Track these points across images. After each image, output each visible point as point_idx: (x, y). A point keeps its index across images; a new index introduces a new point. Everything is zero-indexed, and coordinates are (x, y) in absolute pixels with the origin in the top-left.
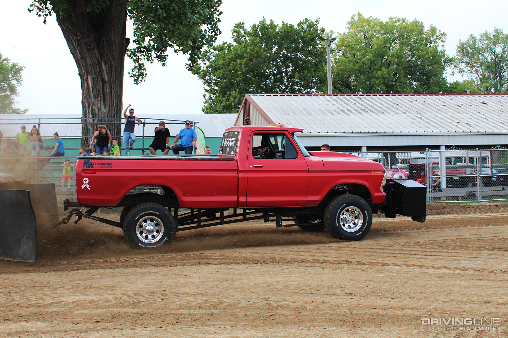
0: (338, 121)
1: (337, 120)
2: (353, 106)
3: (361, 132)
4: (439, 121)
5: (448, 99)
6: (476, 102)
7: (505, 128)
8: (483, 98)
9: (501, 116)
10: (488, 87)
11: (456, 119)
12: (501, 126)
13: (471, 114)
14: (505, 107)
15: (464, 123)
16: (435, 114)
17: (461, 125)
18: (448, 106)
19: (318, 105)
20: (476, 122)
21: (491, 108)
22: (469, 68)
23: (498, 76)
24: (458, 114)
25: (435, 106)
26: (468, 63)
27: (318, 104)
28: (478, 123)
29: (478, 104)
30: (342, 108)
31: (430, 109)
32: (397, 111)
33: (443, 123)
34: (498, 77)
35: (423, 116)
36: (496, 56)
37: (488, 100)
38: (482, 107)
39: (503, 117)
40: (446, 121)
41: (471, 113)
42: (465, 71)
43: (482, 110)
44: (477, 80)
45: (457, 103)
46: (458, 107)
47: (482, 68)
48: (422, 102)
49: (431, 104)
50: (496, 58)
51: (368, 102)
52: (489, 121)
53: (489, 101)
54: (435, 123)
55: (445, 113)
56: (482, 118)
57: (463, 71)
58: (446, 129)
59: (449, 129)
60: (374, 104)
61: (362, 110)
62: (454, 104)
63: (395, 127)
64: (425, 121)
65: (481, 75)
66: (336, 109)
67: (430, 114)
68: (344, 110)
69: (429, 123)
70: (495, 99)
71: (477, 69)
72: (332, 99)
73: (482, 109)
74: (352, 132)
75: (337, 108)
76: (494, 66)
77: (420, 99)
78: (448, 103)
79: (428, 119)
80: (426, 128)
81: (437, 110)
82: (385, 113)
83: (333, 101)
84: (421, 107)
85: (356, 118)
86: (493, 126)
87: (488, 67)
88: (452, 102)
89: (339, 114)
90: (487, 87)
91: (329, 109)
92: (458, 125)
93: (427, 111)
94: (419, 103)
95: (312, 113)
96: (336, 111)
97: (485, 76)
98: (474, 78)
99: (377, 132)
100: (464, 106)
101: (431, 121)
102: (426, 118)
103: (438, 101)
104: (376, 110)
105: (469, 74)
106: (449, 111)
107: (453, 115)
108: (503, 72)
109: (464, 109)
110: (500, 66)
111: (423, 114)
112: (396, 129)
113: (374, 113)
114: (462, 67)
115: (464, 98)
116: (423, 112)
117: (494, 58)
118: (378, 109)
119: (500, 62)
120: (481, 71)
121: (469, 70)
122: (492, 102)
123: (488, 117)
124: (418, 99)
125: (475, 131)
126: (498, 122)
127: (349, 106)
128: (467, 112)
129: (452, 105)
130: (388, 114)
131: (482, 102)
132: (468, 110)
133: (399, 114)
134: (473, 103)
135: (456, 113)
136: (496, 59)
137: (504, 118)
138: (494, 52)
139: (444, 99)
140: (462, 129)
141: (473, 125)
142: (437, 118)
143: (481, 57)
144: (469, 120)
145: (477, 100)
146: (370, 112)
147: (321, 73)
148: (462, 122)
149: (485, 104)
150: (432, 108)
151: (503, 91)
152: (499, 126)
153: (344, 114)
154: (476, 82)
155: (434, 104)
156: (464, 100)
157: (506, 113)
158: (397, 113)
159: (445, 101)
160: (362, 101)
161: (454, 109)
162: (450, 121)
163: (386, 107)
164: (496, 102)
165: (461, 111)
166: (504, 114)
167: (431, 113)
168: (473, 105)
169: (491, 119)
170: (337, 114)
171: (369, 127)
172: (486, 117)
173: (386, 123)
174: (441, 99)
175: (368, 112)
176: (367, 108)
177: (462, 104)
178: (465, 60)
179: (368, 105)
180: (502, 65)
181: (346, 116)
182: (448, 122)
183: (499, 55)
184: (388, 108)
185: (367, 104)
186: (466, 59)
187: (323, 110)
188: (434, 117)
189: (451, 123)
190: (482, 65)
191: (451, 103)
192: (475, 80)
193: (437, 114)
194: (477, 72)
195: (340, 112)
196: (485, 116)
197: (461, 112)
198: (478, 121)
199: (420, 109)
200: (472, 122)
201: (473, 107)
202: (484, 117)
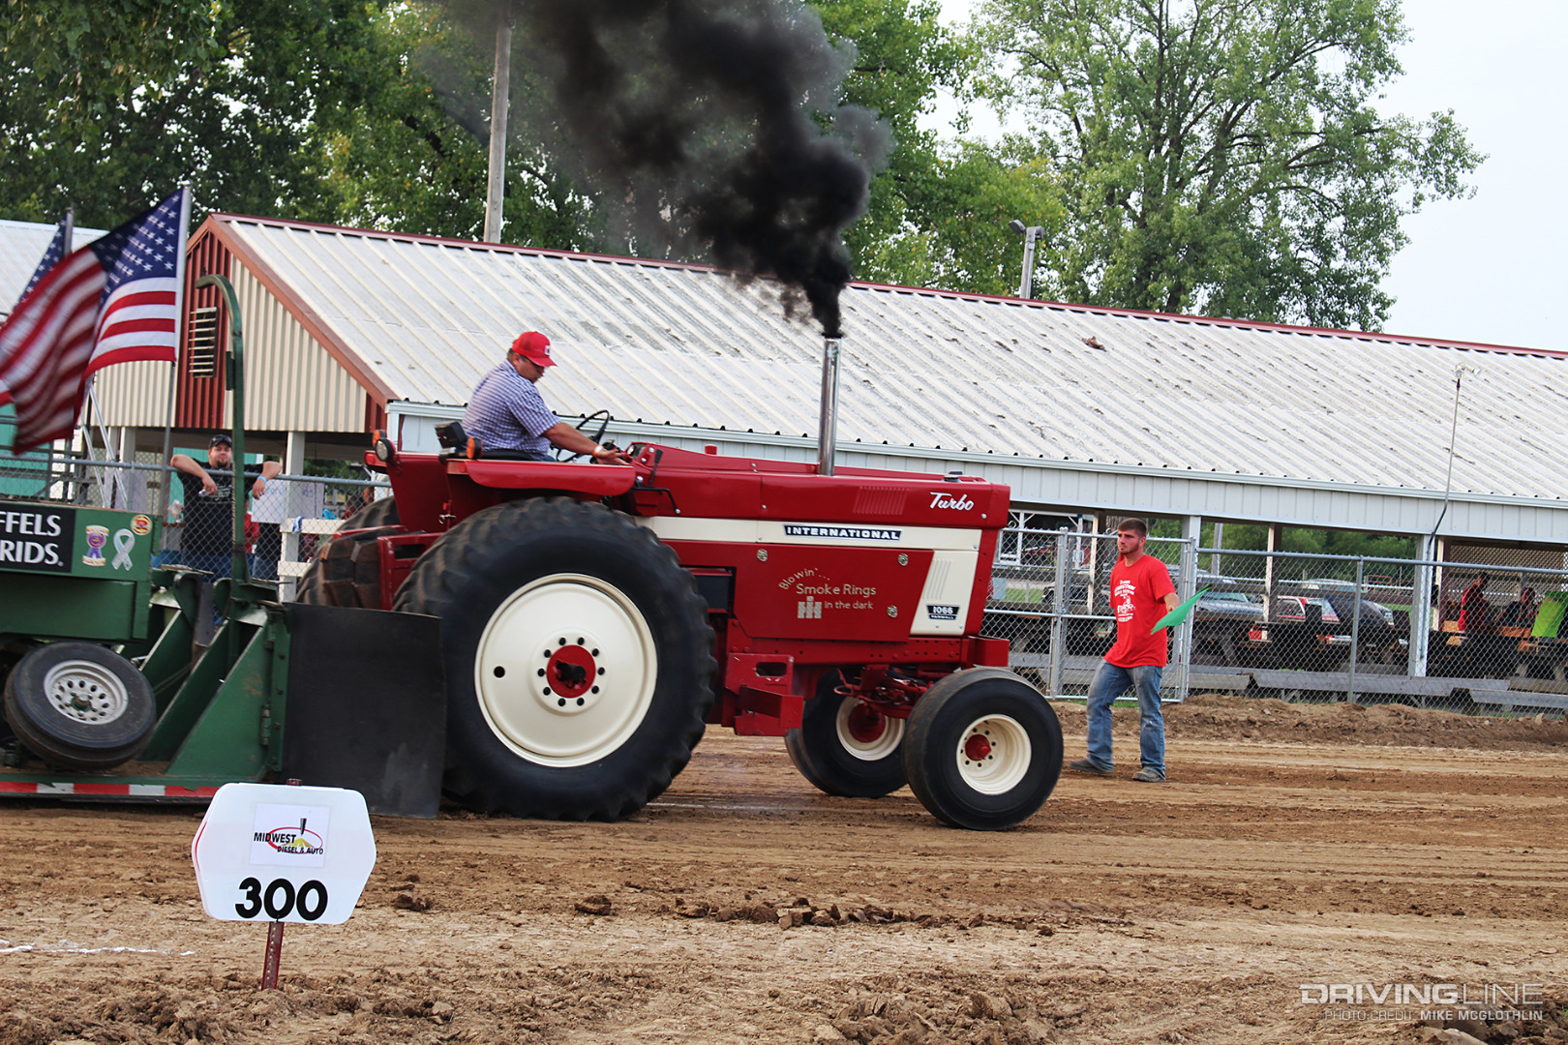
0: (583, 373)
1: (576, 366)
2: (624, 310)
3: (668, 423)
4: (932, 404)
5: (967, 313)
6: (1066, 335)
7: (1158, 455)
8: (1092, 322)
9: (1149, 402)
10: (1113, 188)
11: (994, 400)
12: (1145, 446)
13: (1045, 386)
14: (1166, 369)
15: (1021, 420)
16: (922, 372)
17: (1011, 427)
18: (965, 343)
19: (494, 295)
20: (1062, 419)
21: (1118, 369)
22: (1036, 83)
23: (1165, 137)
24: (999, 382)
25: (921, 341)
26: (1032, 57)
27: (497, 290)
28: (1069, 424)
29: (1072, 344)
30: (586, 317)
31: (902, 350)
32: (785, 348)
33: (947, 413)
34: (1168, 142)
35: (876, 376)
36: (1167, 36)
37: (1109, 333)
38: (1086, 360)
39: (1156, 408)
40: (958, 406)
41: (1048, 380)
42: (1017, 92)
43: (1086, 373)
44: (1068, 142)
45: (998, 333)
46: (1000, 353)
47: (1095, 92)
48: (872, 319)
49: (906, 331)
50: (1162, 49)
51: (677, 300)
52: (1108, 422)
53: (1114, 336)
54: (918, 408)
55: (955, 372)
56: (1083, 405)
57: (1009, 92)
58: (959, 438)
59: (971, 440)
60: (698, 308)
61: (659, 330)
62: (988, 340)
63: (784, 414)
64: (886, 400)
65: (1086, 119)
66: (565, 317)
67: (902, 372)
68: (593, 323)
69: (899, 409)
70: (1134, 331)
71: (1072, 89)
72: (542, 270)
73: (1087, 367)
74: (639, 421)
75: (569, 312)
76: (1153, 85)
77: (866, 302)
78: (967, 332)
79: (895, 392)
80: (891, 429)
81: (926, 359)
82: (743, 351)
83: (548, 283)
84: (868, 340)
85: (644, 364)
86: (1117, 443)
87: (1125, 89)
88: (980, 328)
89: (577, 338)
90: (1111, 186)
91: (539, 315)
92: (1000, 428)
93: (893, 358)
94: (860, 320)
95: (481, 325)
96: (564, 327)
97: (1105, 127)
98: (1054, 132)
99: (723, 428)
100: (1022, 349)
101: (906, 399)
102: (886, 385)
103: (930, 319)
104: (708, 334)
105: (1032, 108)
106: (969, 368)
107: (982, 384)
108: (1190, 117)
109: (1024, 363)
110: (1182, 86)
111: (878, 369)
112: (785, 421)
113: (706, 349)
114: (1001, 74)
115: (1022, 313)
116: (879, 362)
117: (1156, 46)
118: (717, 331)
119: (1183, 72)
120: (1090, 102)
121: (1034, 92)
122: (1122, 341)
123: (1105, 406)
124: (857, 302)
125: (1056, 456)
126: (1136, 427)
127: (609, 307)
128: (1033, 375)
129: (980, 341)
130: (753, 359)
131: (1088, 337)
132: (1038, 367)
133: (794, 361)
134: (1055, 340)
135: (993, 376)
136: (1166, 53)
137: (1158, 415)
138: (1159, 21)
139: (953, 314)
140: (1012, 445)
141: (1048, 433)
142: (926, 390)
143: (1096, 33)
144: (1036, 409)
145: (1072, 326)
146: (689, 344)
147: (362, 51)
148: (1014, 416)
149: (1097, 347)
150: (908, 346)
151: (1181, 212)
152: (1138, 442)
153: (598, 343)
154: (1063, 151)
155: (916, 330)
156: (1024, 325)
157: (1167, 395)
158: (786, 358)
159: (954, 323)
160: (654, 290)
161: (986, 358)
162: (971, 408)
163: (743, 326)
164: (1136, 344)
165: (1011, 369)
166: (1161, 397)
167: (906, 368)
168: (1057, 347)
169: (1113, 412)
170: (571, 341)
171: (693, 404)
172: (1099, 402)
173: (751, 394)
174: (941, 312)
175: (683, 343)
176: (676, 323)
177: (1015, 341)
178: (1020, 36)
179: (679, 309)
180: (1188, 82)
181: (605, 350)
182: (964, 411)
183: (1179, 33)
184: (753, 333)
185: (673, 306)
186: (1026, 37)
187: (517, 316)
188: (918, 385)
189: (974, 417)
190: (1097, 72)
191: (977, 333)
192: (1059, 140)
193: (926, 376)
194: (1070, 105)
195: (582, 332)
196: (1093, 398)
197: (1011, 375)
198: (1068, 416)
199: (867, 345)
200: (1048, 417)
201: (1054, 358)
202: (1090, 402)
